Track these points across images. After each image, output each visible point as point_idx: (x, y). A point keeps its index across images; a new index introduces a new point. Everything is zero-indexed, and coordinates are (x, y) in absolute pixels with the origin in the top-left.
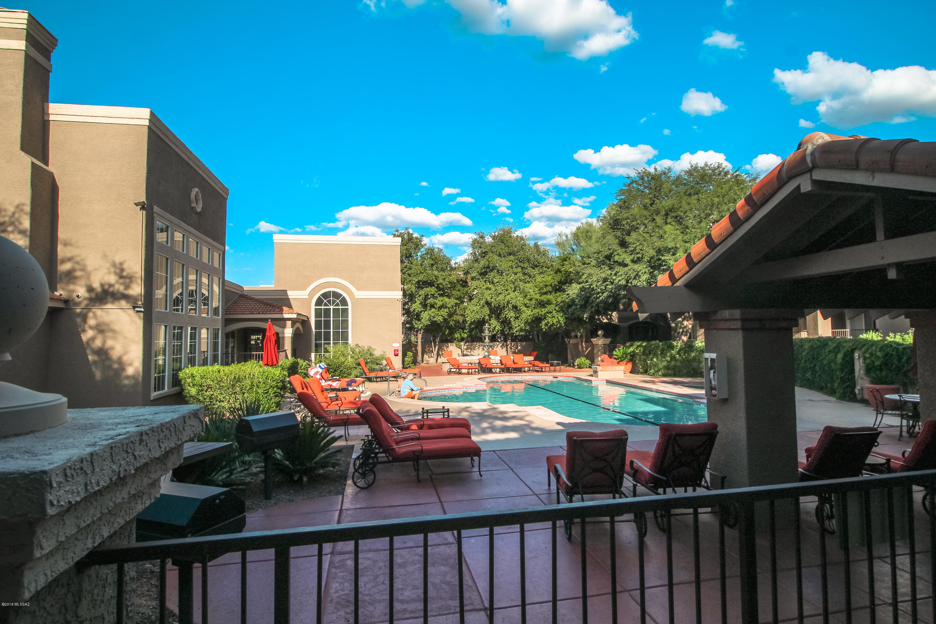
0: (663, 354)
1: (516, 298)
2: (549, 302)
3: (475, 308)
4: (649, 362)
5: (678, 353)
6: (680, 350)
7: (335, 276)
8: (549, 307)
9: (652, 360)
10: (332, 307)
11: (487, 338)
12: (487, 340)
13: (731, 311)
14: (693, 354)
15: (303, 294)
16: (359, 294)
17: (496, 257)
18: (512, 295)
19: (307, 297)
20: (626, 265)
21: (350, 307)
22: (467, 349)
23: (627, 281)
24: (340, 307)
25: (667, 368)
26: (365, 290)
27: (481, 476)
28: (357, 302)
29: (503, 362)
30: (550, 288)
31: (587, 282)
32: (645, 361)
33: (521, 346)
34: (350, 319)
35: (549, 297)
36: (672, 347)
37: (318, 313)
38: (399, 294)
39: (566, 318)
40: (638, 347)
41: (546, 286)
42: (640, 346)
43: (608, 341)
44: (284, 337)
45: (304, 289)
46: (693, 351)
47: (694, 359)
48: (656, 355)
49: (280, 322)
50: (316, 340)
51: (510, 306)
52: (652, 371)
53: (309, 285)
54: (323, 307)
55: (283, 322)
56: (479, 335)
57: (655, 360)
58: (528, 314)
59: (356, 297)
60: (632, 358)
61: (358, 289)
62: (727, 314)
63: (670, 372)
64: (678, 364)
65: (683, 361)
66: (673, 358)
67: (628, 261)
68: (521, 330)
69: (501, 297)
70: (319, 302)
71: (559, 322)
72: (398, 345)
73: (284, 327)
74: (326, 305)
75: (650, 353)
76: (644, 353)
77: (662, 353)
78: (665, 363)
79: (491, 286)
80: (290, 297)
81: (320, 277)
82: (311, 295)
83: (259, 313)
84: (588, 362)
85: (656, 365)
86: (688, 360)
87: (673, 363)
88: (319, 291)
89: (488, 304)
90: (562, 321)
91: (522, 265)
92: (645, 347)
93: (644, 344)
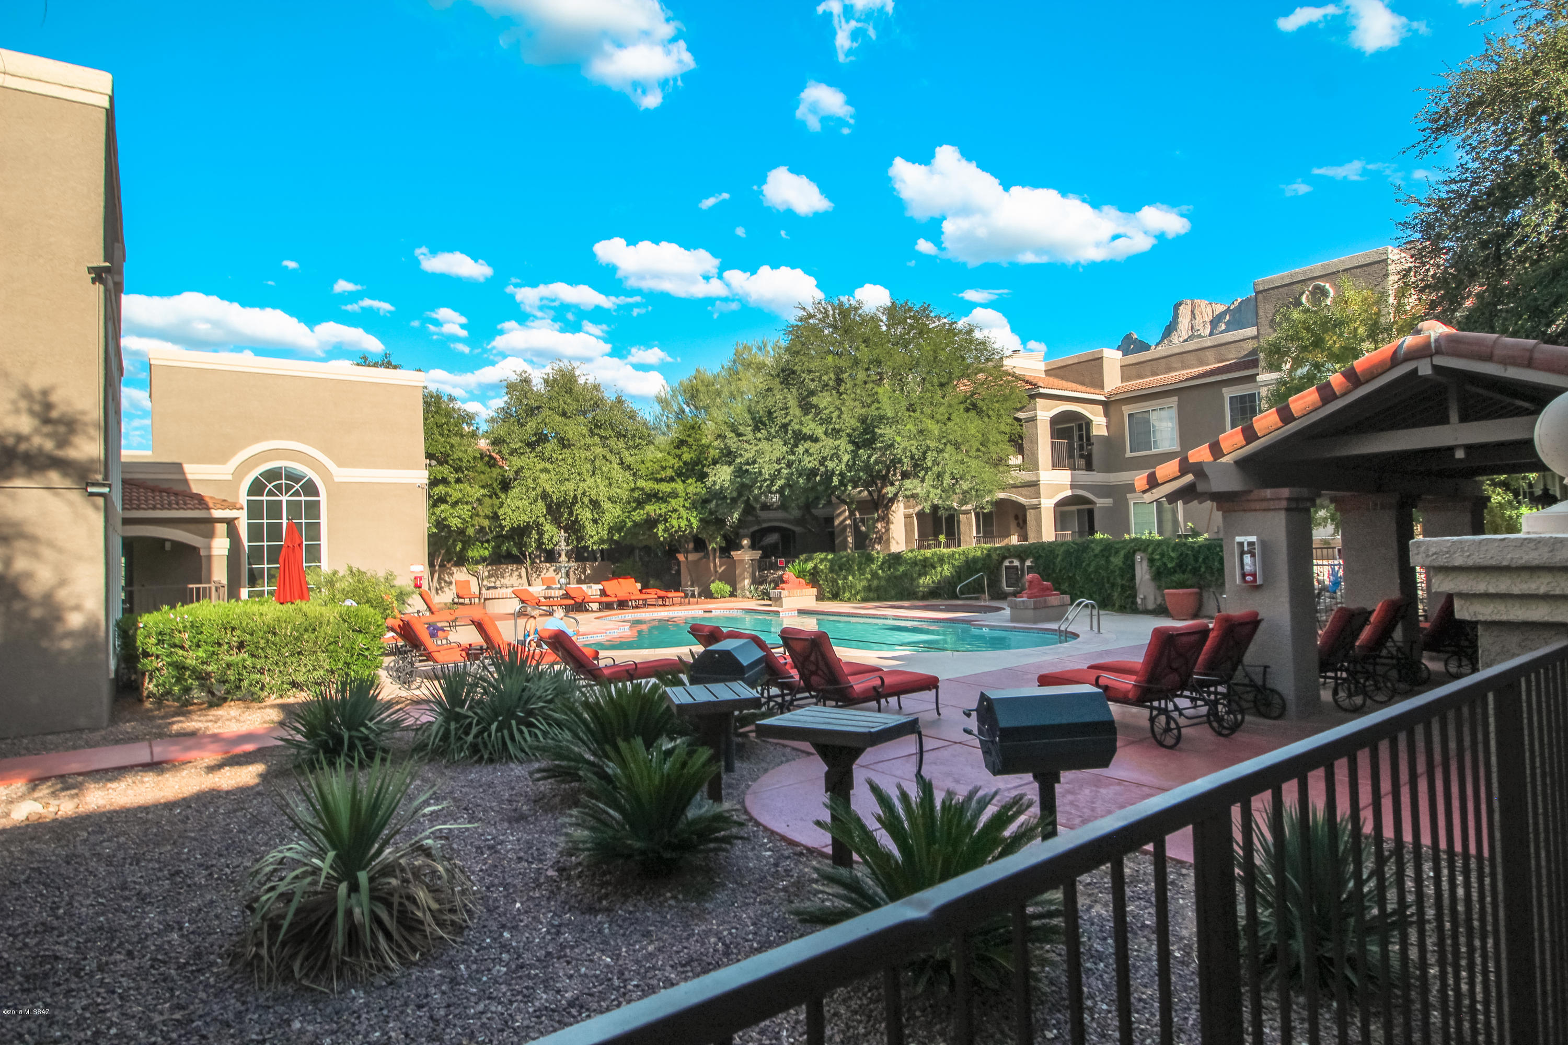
0: (862, 570)
1: (595, 486)
2: (674, 494)
3: (519, 503)
4: (840, 582)
5: (881, 568)
6: (883, 563)
7: (291, 439)
8: (673, 502)
9: (845, 578)
10: (284, 498)
11: (563, 554)
12: (563, 558)
13: (1273, 490)
14: (901, 569)
15: (222, 471)
16: (342, 474)
17: (558, 419)
18: (590, 481)
19: (230, 477)
20: (816, 440)
21: (323, 498)
22: (490, 576)
23: (822, 463)
24: (303, 498)
25: (868, 589)
26: (354, 466)
28: (337, 490)
29: (608, 593)
30: (670, 472)
31: (754, 462)
32: (834, 581)
33: (592, 568)
34: (324, 521)
35: (673, 485)
36: (870, 559)
37: (254, 510)
38: (422, 476)
39: (701, 520)
40: (822, 561)
41: (664, 468)
42: (825, 559)
43: (757, 554)
44: (209, 557)
45: (222, 458)
46: (900, 564)
47: (905, 574)
48: (850, 570)
49: (202, 526)
50: (249, 564)
51: (586, 500)
52: (847, 595)
53: (234, 453)
54: (265, 498)
55: (209, 526)
56: (515, 551)
57: (850, 578)
58: (613, 513)
59: (336, 480)
60: (813, 578)
61: (340, 464)
63: (872, 595)
64: (883, 583)
65: (889, 579)
66: (874, 575)
67: (819, 431)
68: (602, 541)
69: (570, 486)
70: (256, 488)
71: (690, 525)
72: (421, 568)
73: (211, 535)
74: (271, 493)
75: (841, 570)
76: (832, 570)
77: (859, 569)
78: (865, 583)
79: (549, 466)
80: (189, 477)
81: (257, 440)
82: (239, 473)
83: (154, 508)
84: (728, 588)
85: (851, 587)
86: (896, 577)
87: (875, 583)
88: (257, 465)
89: (545, 496)
90: (695, 523)
91: (602, 432)
92: (831, 561)
93: (830, 557)
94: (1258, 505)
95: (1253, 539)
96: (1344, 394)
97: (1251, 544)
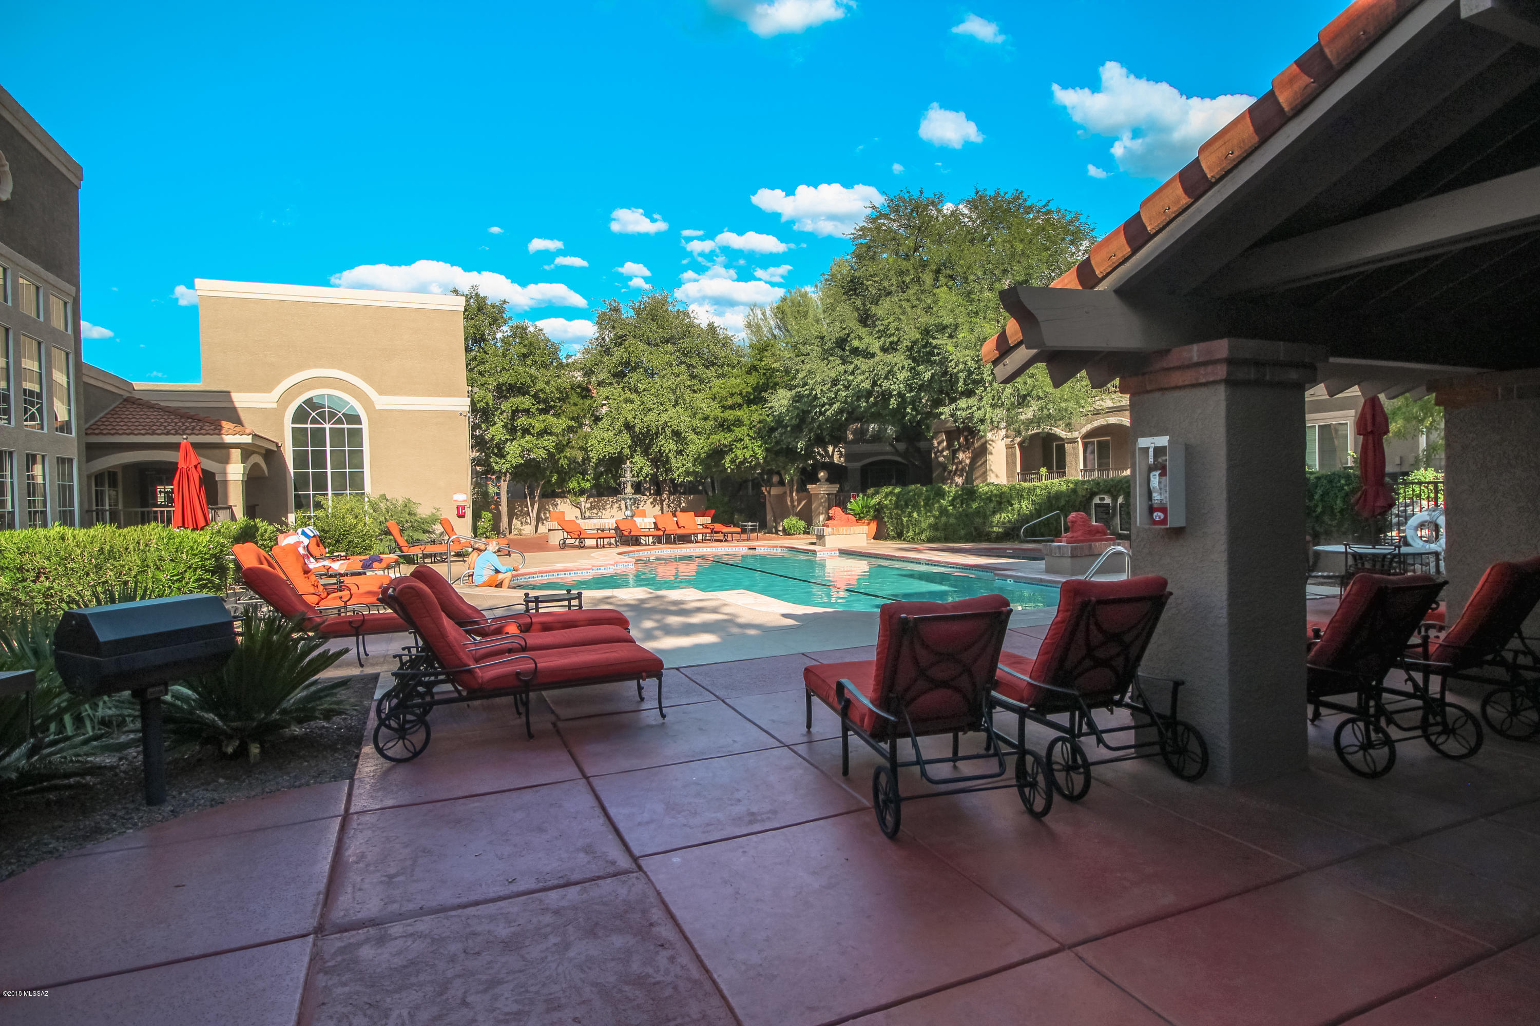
0: (928, 505)
1: (677, 417)
2: (738, 422)
3: (605, 435)
4: (905, 519)
5: (952, 503)
6: (955, 498)
7: (333, 367)
8: (737, 430)
9: (910, 516)
10: (327, 426)
11: (629, 484)
12: (629, 489)
13: (1204, 345)
14: (975, 505)
15: (267, 400)
16: (383, 402)
17: (642, 346)
18: (672, 412)
19: (275, 405)
20: (873, 355)
21: (365, 426)
22: (591, 508)
23: (874, 383)
24: (346, 426)
25: (934, 527)
26: (395, 394)
27: (663, 716)
28: (379, 417)
29: (660, 526)
30: (738, 399)
31: (805, 384)
32: (899, 518)
33: (687, 502)
34: (366, 448)
35: (739, 413)
36: (941, 494)
37: (299, 436)
38: (462, 404)
39: (767, 450)
40: (887, 495)
41: (732, 395)
42: (891, 493)
43: (835, 488)
44: (225, 482)
45: (267, 387)
46: (974, 500)
47: (978, 512)
48: (916, 507)
49: (217, 451)
50: (296, 490)
51: (668, 431)
52: (911, 534)
53: (279, 382)
54: (309, 426)
55: (224, 451)
56: (612, 483)
57: (915, 515)
58: (698, 445)
59: (378, 407)
60: (878, 514)
61: (381, 392)
62: (1195, 352)
63: (938, 534)
64: (952, 520)
65: (959, 517)
66: (943, 511)
67: (875, 347)
68: (687, 473)
69: (652, 416)
70: (300, 415)
71: (754, 456)
72: (464, 497)
73: (226, 460)
74: (314, 421)
75: (907, 505)
76: (897, 506)
77: (926, 505)
78: (932, 520)
79: (633, 396)
80: (237, 405)
81: (300, 368)
82: (284, 401)
83: (168, 434)
84: (802, 524)
85: (917, 523)
86: (967, 515)
87: (944, 519)
88: (300, 394)
89: (628, 427)
90: (760, 454)
91: (687, 360)
92: (898, 496)
93: (897, 490)
94: (1178, 378)
95: (1163, 441)
96: (1300, 109)
97: (1159, 451)
